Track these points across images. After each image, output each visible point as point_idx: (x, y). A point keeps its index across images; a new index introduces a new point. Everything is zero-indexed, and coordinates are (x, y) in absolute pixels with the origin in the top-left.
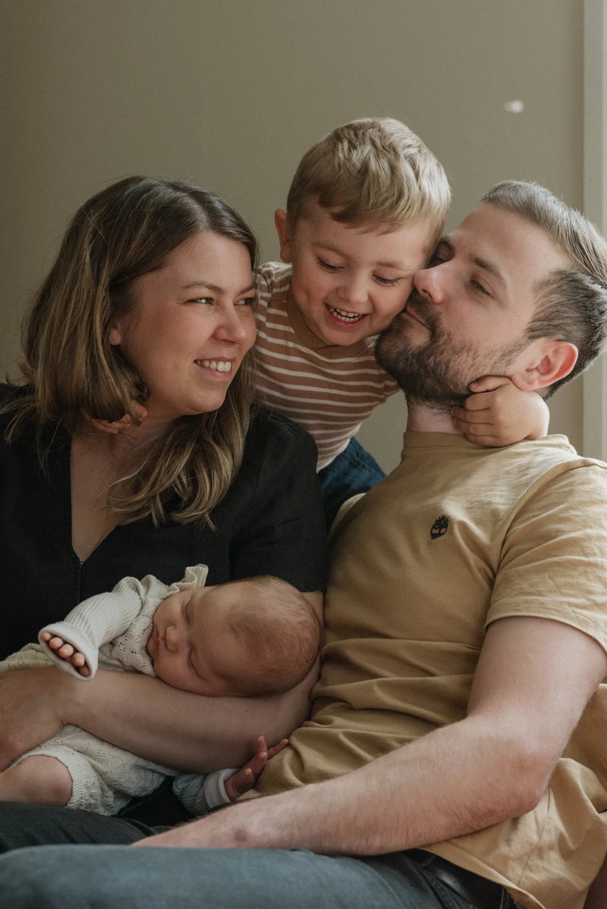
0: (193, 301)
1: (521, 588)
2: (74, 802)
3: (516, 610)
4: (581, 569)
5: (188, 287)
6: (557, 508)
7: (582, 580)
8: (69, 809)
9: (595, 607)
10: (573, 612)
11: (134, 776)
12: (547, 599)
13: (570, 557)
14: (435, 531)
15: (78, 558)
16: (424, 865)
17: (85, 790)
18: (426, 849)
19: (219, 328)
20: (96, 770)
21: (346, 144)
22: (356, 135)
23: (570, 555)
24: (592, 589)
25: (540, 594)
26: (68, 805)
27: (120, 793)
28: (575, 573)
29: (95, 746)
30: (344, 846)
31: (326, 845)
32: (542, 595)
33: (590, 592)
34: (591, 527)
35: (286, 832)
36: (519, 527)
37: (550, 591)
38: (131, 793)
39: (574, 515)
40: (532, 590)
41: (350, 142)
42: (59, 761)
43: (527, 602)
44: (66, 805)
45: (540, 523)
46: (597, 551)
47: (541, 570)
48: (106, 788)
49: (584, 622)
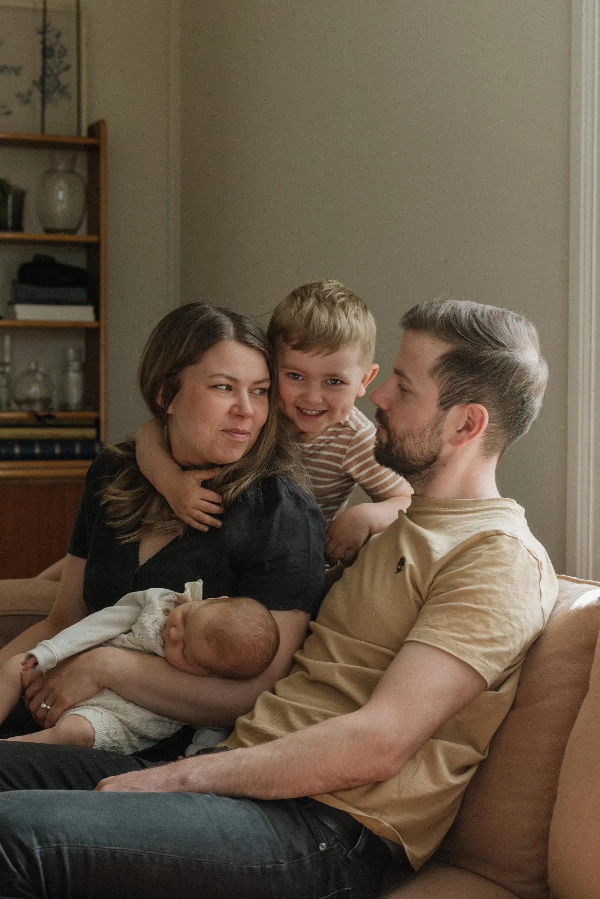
0: (215, 387)
1: (427, 622)
2: (97, 745)
3: (419, 638)
4: (470, 613)
5: (212, 376)
6: (466, 567)
7: (468, 621)
8: (95, 750)
9: (475, 642)
10: (455, 644)
11: (152, 726)
12: (439, 633)
13: (464, 604)
14: (399, 567)
15: (139, 562)
16: (307, 807)
17: (106, 738)
18: (312, 798)
19: (234, 406)
20: (121, 721)
21: (299, 299)
22: (306, 293)
23: (464, 602)
24: (475, 628)
25: (436, 628)
26: (94, 747)
27: (143, 738)
28: (465, 616)
29: (121, 704)
30: (250, 794)
31: (238, 792)
32: (437, 629)
33: (473, 631)
34: (487, 583)
35: (211, 782)
36: (441, 577)
37: (444, 627)
38: (151, 737)
39: (477, 573)
40: (433, 624)
41: (302, 298)
42: (86, 719)
43: (427, 632)
44: (92, 747)
45: (452, 577)
46: (486, 601)
47: (444, 610)
48: (131, 734)
49: (462, 653)
